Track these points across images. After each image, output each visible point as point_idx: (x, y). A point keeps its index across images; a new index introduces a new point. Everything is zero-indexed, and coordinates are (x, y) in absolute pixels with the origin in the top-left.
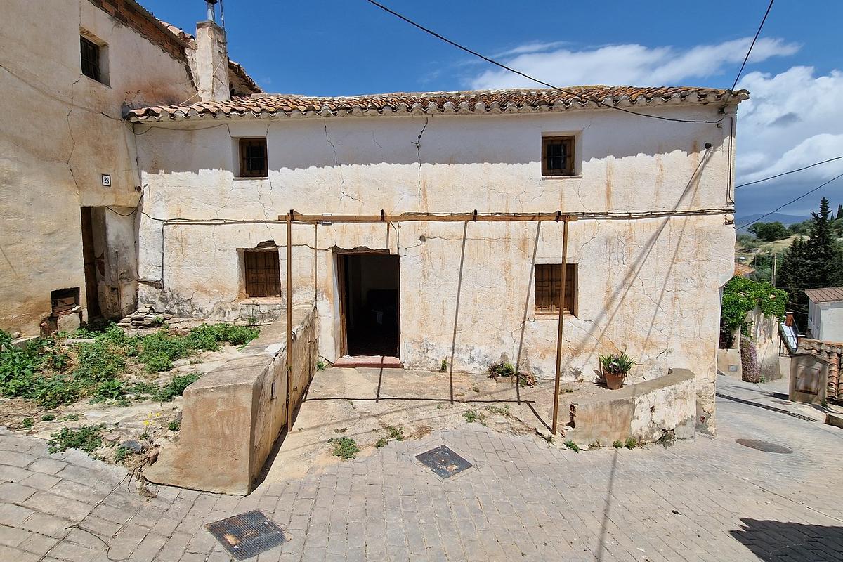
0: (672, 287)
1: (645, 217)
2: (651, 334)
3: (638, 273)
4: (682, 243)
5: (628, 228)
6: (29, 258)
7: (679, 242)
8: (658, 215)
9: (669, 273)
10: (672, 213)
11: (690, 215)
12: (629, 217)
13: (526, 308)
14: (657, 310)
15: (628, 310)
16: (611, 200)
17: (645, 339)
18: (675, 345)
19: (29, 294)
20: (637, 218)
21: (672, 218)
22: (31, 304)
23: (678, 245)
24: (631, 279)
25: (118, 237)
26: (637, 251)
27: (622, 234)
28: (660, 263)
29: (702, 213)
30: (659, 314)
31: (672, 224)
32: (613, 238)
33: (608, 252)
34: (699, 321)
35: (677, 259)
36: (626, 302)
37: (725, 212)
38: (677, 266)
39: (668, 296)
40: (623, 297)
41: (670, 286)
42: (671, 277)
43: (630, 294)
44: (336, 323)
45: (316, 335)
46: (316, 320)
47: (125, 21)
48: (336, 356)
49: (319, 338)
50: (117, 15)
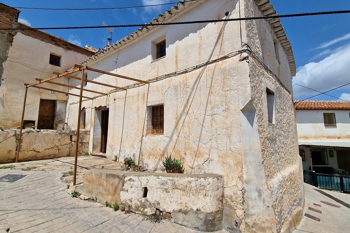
0: (210, 112)
1: (194, 69)
2: (200, 146)
3: (191, 105)
4: (213, 81)
5: (185, 78)
6: (17, 110)
7: (212, 81)
8: (200, 67)
9: (207, 103)
10: (207, 63)
11: (219, 61)
12: (186, 72)
13: (143, 130)
14: (202, 129)
15: (186, 130)
16: (178, 64)
17: (196, 149)
18: (214, 156)
19: (15, 120)
20: (190, 72)
21: (208, 66)
22: (15, 123)
23: (211, 83)
24: (187, 109)
25: (60, 109)
26: (189, 90)
27: (182, 82)
28: (202, 97)
29: (225, 58)
30: (203, 132)
31: (207, 70)
32: (177, 86)
33: (176, 94)
34: (229, 136)
35: (212, 92)
36: (186, 124)
37: (241, 52)
38: (212, 97)
39: (208, 119)
40: (184, 122)
41: (209, 112)
42: (209, 105)
43: (187, 119)
44: (96, 138)
45: (84, 141)
46: (87, 135)
47: (70, 49)
48: (93, 151)
49: (88, 143)
50: (67, 48)
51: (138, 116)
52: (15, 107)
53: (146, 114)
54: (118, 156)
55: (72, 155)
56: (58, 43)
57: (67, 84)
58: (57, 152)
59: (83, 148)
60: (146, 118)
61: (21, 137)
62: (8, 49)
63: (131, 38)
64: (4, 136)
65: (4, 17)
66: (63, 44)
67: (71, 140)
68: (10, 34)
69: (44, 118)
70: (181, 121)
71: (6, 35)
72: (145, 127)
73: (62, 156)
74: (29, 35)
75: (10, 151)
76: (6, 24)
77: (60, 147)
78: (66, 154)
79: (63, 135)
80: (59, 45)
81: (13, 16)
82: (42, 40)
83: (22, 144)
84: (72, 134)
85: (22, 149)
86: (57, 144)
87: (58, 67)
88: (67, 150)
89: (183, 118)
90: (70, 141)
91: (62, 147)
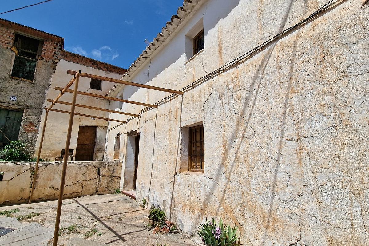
0: (292, 132)
1: (251, 55)
2: (274, 206)
3: (249, 120)
4: (296, 67)
5: (235, 74)
6: (56, 139)
7: (292, 67)
8: (263, 48)
9: (284, 114)
11: (304, 25)
12: (236, 63)
13: (176, 164)
14: (276, 170)
15: (243, 169)
16: (223, 56)
17: (267, 211)
20: (243, 62)
21: (278, 42)
23: (291, 71)
24: (241, 129)
25: (100, 136)
26: (244, 94)
27: (230, 83)
28: (272, 103)
29: (321, 12)
30: (280, 176)
31: (279, 50)
32: (223, 90)
33: (221, 104)
35: (293, 91)
36: (241, 158)
38: (295, 100)
39: (290, 147)
40: (237, 152)
41: (290, 133)
42: (289, 119)
43: (243, 147)
44: (128, 171)
45: (115, 174)
46: (118, 167)
47: (112, 72)
48: (124, 187)
49: (120, 177)
50: (108, 71)
51: (170, 142)
52: (54, 135)
53: (179, 139)
54: (147, 201)
55: (99, 192)
56: (100, 66)
57: (107, 108)
58: (80, 190)
59: (113, 184)
60: (180, 146)
61: (37, 172)
62: (50, 76)
63: (161, 38)
64: (17, 170)
65: (48, 46)
66: (104, 67)
67: (99, 174)
68: (54, 62)
69: (84, 146)
70: (232, 152)
71: (49, 63)
72: (179, 159)
73: (86, 193)
74: (71, 61)
75: (23, 189)
76: (51, 52)
77: (84, 183)
78: (91, 191)
79: (89, 168)
80: (100, 69)
81: (57, 44)
82: (84, 65)
83: (38, 180)
84: (100, 166)
85: (38, 187)
86: (81, 179)
87: (99, 91)
88: (94, 186)
89: (235, 144)
90: (97, 175)
91: (86, 182)
